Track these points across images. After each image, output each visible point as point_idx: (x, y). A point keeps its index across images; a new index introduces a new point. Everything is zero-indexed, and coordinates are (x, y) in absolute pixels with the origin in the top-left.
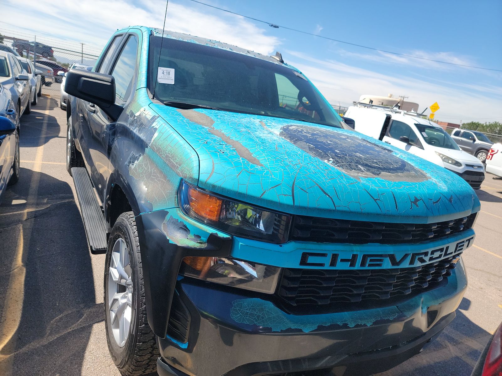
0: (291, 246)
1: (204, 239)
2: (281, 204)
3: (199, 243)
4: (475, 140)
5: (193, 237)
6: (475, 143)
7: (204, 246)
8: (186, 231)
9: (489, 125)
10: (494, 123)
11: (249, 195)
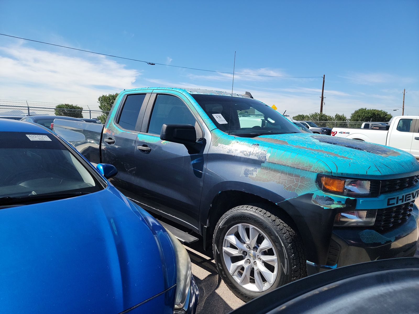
0: (382, 197)
1: (343, 202)
2: (377, 176)
3: (342, 205)
4: (309, 127)
5: (337, 203)
6: (309, 129)
7: (345, 206)
8: (332, 201)
9: (312, 115)
10: (315, 113)
11: (361, 175)
